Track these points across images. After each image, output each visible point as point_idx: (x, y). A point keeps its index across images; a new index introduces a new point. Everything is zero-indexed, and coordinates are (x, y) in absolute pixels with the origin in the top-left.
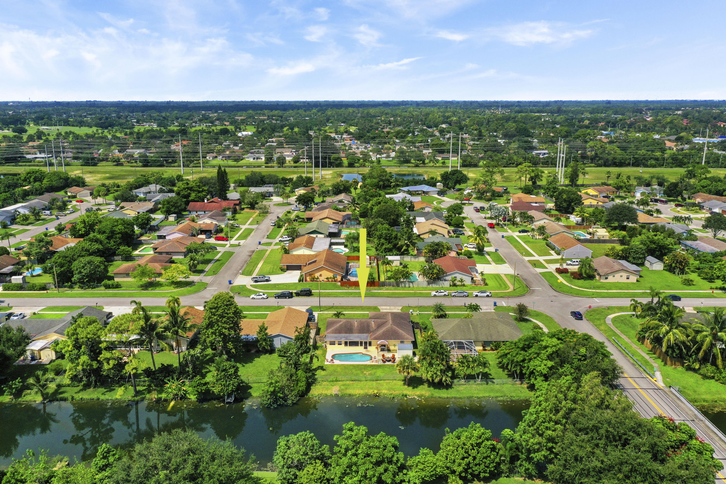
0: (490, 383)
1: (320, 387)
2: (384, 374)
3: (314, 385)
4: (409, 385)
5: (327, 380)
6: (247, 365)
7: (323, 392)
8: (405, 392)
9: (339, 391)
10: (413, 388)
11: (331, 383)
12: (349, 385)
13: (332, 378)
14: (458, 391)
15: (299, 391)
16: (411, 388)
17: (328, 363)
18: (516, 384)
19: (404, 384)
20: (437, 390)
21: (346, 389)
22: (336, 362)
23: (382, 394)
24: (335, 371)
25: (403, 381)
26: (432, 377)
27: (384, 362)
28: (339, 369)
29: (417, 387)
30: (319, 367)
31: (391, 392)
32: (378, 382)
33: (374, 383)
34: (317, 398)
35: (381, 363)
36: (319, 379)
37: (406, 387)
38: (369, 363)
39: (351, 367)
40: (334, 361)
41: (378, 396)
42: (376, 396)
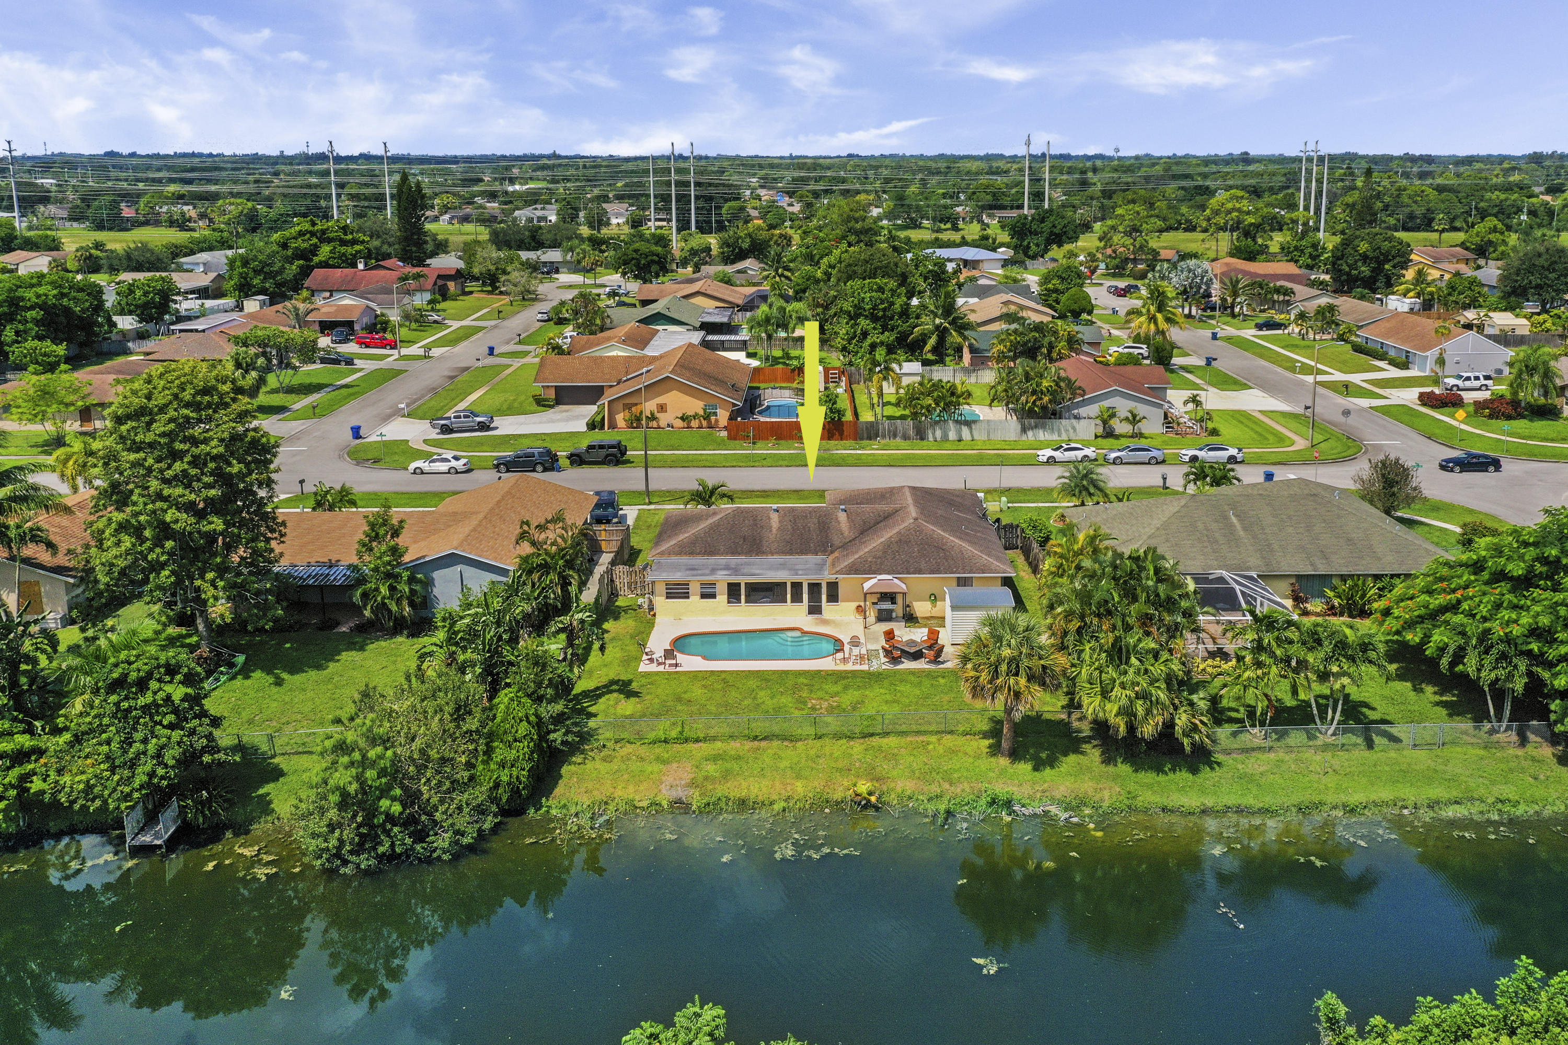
0: (1377, 739)
1: (602, 767)
2: (896, 709)
3: (578, 759)
4: (1015, 755)
5: (640, 737)
6: (298, 678)
7: (619, 793)
8: (1002, 789)
9: (693, 784)
10: (1036, 769)
11: (659, 750)
12: (738, 758)
13: (663, 728)
14: (1247, 779)
15: (497, 785)
16: (1025, 767)
17: (653, 668)
18: (1498, 745)
19: (995, 750)
20: (1148, 777)
21: (726, 775)
22: (689, 663)
23: (893, 799)
24: (679, 699)
25: (985, 735)
26: (1127, 712)
27: (895, 660)
28: (697, 692)
29: (1051, 762)
30: (613, 682)
31: (935, 789)
32: (875, 741)
33: (857, 747)
34: (584, 821)
35: (881, 663)
36: (606, 735)
37: (1004, 761)
38: (827, 664)
39: (752, 683)
40: (680, 657)
41: (877, 809)
42: (865, 807)
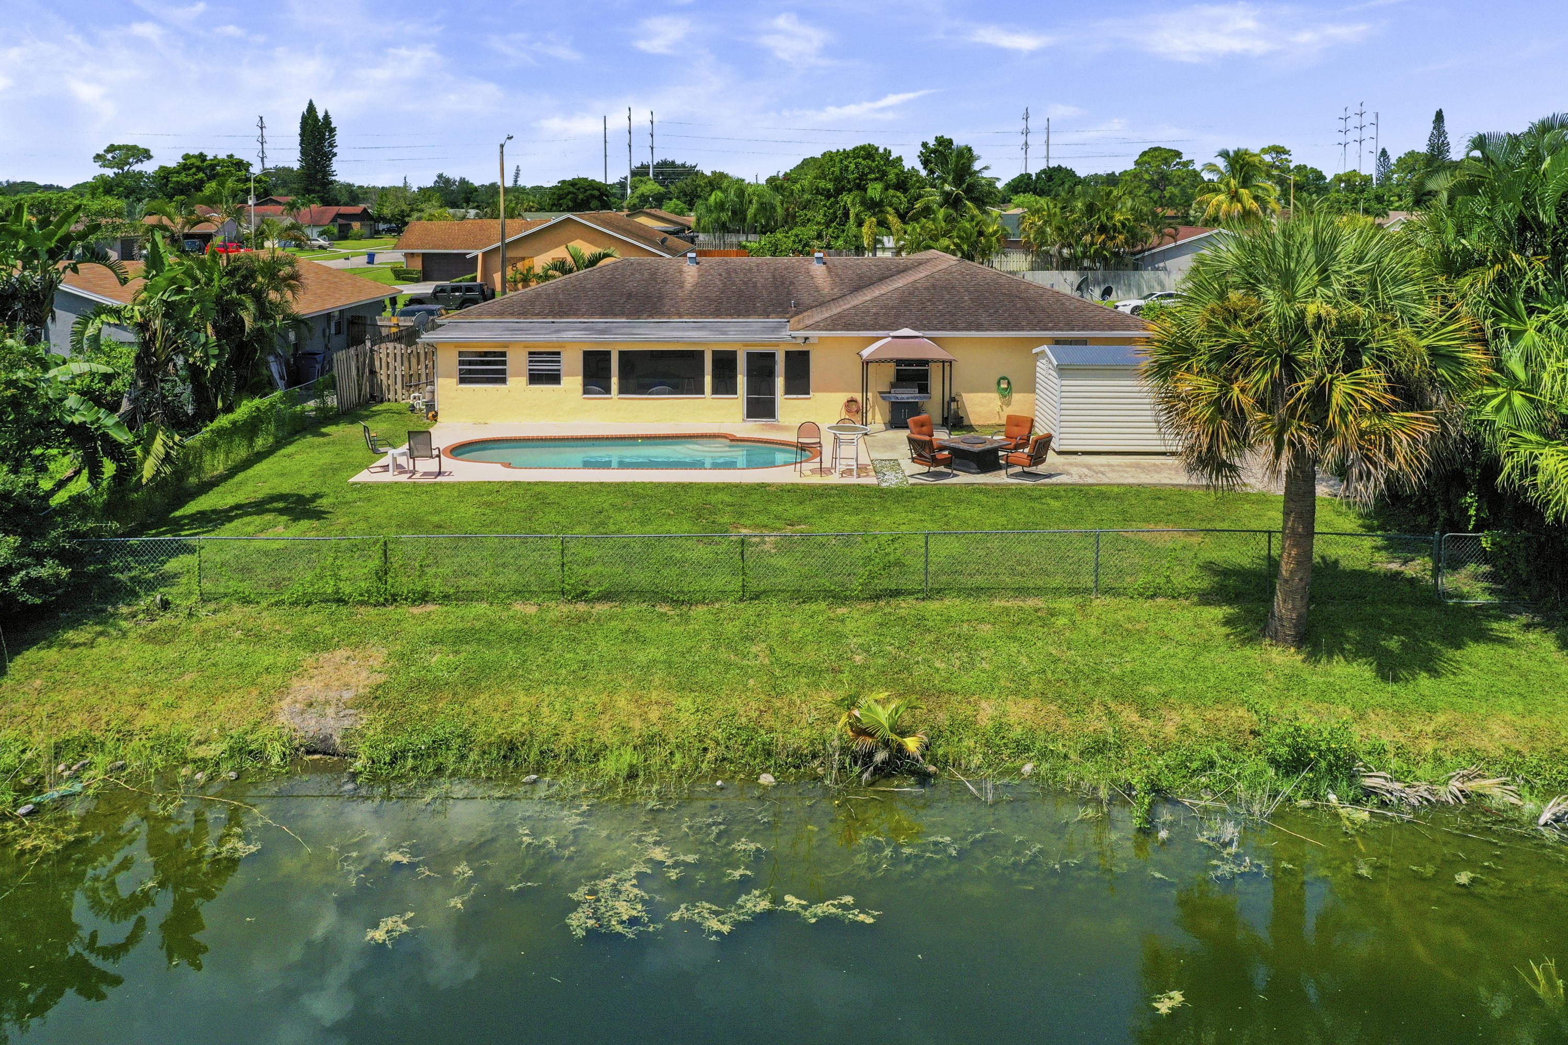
9: (374, 700)
17: (386, 477)
19: (1252, 629)
21: (478, 678)
23: (969, 749)
30: (281, 497)
31: (1096, 725)
33: (857, 618)
35: (905, 476)
41: (923, 778)
42: (885, 772)
